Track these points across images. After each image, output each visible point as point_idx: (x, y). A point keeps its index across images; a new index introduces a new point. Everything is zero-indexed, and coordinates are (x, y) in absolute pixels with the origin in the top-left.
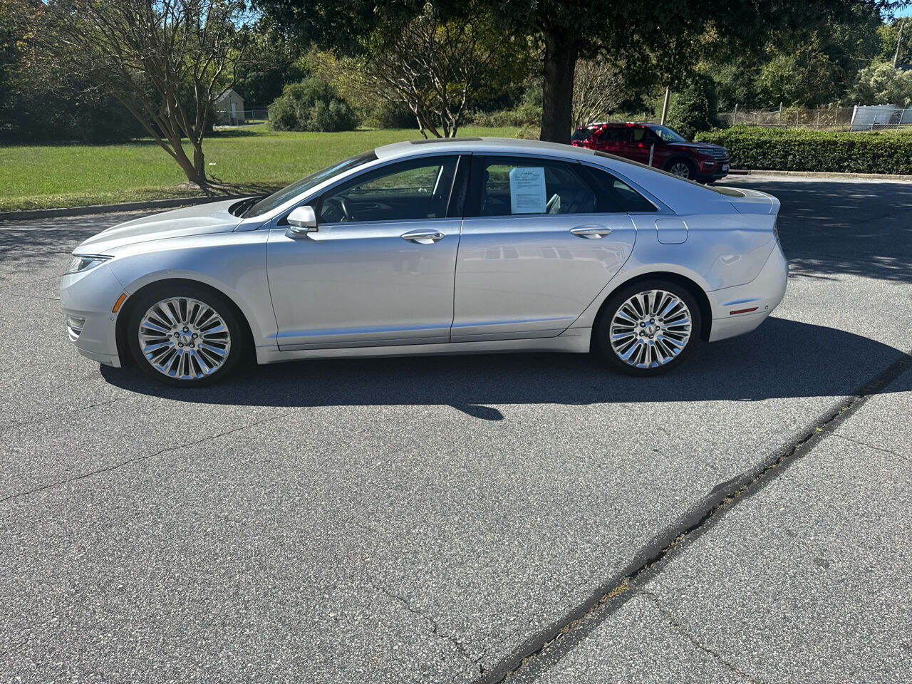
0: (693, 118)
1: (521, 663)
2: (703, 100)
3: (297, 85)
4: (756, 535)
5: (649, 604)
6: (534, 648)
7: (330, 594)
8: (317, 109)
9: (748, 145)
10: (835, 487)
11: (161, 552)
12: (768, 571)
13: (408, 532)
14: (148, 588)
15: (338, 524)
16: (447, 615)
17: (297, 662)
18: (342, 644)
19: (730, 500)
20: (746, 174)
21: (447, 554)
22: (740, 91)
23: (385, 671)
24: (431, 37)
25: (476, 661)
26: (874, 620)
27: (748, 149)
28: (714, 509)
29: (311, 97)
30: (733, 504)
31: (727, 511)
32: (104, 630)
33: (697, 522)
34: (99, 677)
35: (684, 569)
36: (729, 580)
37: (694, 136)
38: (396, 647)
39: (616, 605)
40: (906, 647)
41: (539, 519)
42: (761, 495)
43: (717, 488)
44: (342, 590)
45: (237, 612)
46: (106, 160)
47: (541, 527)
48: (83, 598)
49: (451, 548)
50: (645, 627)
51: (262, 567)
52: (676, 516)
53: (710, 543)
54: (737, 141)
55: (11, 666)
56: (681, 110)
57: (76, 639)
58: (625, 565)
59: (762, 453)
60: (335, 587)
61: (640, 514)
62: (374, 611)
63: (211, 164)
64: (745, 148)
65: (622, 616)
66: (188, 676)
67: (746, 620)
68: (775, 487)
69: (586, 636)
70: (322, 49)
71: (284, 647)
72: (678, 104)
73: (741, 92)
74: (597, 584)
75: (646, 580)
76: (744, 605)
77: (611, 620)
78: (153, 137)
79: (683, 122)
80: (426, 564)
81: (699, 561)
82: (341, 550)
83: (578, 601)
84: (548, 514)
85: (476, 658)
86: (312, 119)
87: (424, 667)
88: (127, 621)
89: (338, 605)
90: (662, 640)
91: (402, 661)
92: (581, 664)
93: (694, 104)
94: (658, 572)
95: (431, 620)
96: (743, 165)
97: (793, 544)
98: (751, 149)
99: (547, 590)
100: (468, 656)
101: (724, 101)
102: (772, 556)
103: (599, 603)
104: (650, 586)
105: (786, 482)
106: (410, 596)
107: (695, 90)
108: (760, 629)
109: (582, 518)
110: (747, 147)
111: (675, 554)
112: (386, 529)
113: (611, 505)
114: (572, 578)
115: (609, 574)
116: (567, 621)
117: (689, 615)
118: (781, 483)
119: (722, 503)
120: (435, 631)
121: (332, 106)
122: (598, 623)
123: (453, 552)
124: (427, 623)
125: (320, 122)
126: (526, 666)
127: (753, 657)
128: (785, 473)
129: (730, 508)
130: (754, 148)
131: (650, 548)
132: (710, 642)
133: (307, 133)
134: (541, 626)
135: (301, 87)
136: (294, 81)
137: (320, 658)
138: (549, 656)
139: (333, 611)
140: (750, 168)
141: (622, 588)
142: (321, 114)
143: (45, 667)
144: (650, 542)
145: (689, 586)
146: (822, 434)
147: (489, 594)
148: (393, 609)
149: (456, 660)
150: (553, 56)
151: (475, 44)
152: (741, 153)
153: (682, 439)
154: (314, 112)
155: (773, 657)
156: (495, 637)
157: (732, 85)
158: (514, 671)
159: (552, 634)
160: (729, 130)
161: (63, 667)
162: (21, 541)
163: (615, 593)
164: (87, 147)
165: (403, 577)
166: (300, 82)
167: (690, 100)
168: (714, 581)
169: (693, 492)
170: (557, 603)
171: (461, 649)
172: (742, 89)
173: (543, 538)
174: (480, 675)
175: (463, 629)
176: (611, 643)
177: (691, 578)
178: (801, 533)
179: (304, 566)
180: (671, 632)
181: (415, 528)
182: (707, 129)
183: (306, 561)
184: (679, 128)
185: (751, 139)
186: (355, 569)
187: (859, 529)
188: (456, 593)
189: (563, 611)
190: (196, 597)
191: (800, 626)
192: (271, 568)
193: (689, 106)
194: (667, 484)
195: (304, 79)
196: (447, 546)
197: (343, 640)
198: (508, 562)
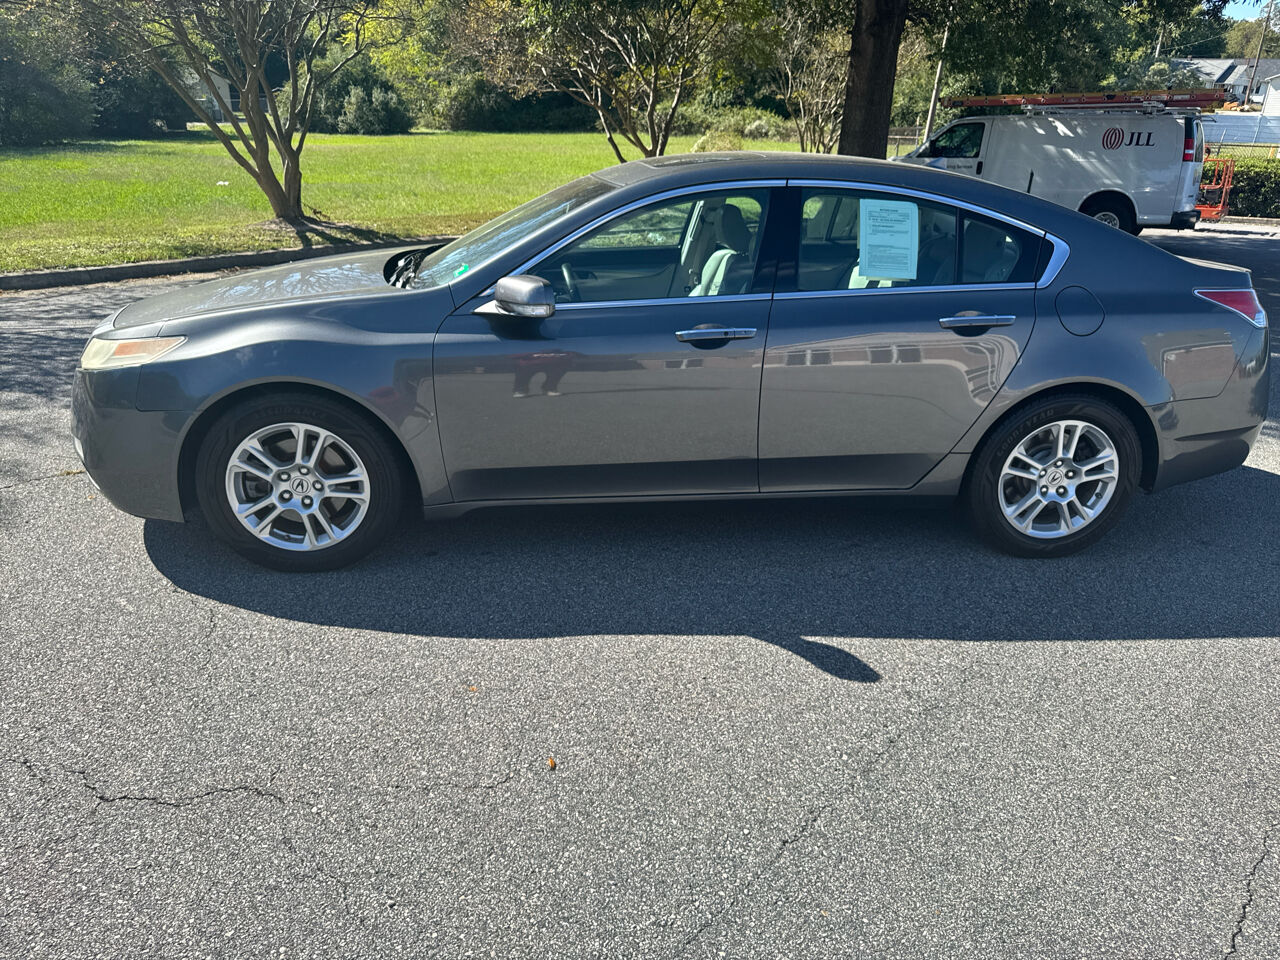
8: (353, 100)
29: (343, 82)
63: (221, 183)
86: (345, 114)
121: (377, 95)
125: (359, 118)
135: (326, 65)
142: (359, 108)
154: (350, 103)
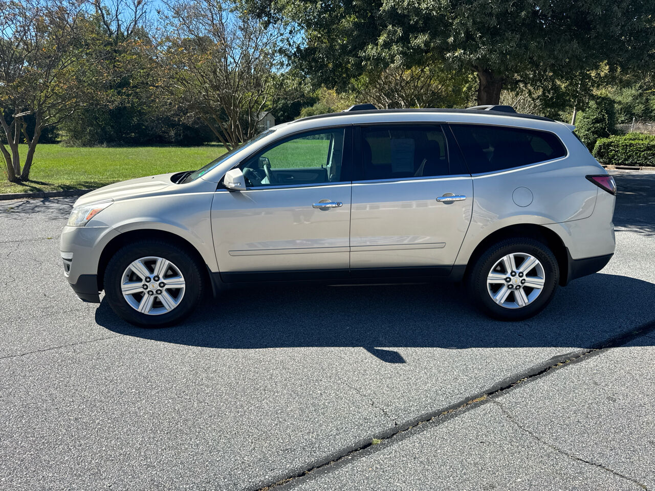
0: (595, 128)
1: (418, 424)
2: (604, 115)
3: (310, 108)
4: (573, 382)
5: (496, 407)
6: (427, 419)
7: (318, 383)
9: (640, 148)
10: (636, 364)
11: (233, 357)
12: (575, 400)
13: (362, 361)
14: (228, 372)
15: (324, 353)
16: (380, 399)
17: (301, 409)
18: (324, 404)
19: (561, 364)
20: (638, 169)
21: (382, 373)
22: (638, 107)
23: (345, 418)
24: (401, 77)
25: (393, 420)
26: (636, 428)
27: (640, 151)
28: (550, 368)
30: (563, 367)
31: (557, 369)
32: (208, 386)
33: (537, 373)
34: (206, 404)
35: (522, 394)
36: (549, 402)
37: (596, 142)
38: (351, 409)
39: (476, 406)
40: (652, 443)
41: (439, 363)
42: (583, 363)
43: (554, 358)
44: (324, 382)
45: (272, 386)
46: (189, 157)
47: (440, 366)
48: (197, 373)
49: (385, 371)
50: (491, 416)
51: (283, 368)
52: (524, 369)
53: (542, 383)
54: (631, 145)
55: (166, 396)
56: (586, 123)
57: (195, 389)
58: (486, 388)
59: (591, 342)
60: (321, 380)
61: (501, 366)
62: (341, 393)
64: (637, 150)
65: (480, 410)
66: (248, 409)
67: (554, 420)
68: (594, 360)
69: (456, 416)
70: (328, 88)
71: (294, 402)
72: (584, 118)
73: (639, 109)
74: (467, 395)
75: (498, 396)
76: (554, 413)
77: (472, 412)
78: (221, 142)
79: (588, 131)
80: (370, 376)
81: (533, 391)
82: (325, 365)
83: (454, 401)
84: (444, 361)
85: (393, 418)
87: (365, 419)
88: (218, 384)
89: (322, 388)
90: (500, 423)
91: (354, 415)
92: (451, 428)
93: (596, 118)
94: (506, 394)
95: (371, 400)
96: (636, 163)
97: (596, 389)
98: (643, 151)
99: (438, 394)
100: (389, 417)
101: (626, 115)
102: (580, 393)
103: (467, 404)
104: (499, 399)
105: (602, 358)
106: (360, 388)
107: (598, 108)
108: (561, 425)
109: (465, 364)
110: (639, 149)
111: (518, 386)
112: (350, 359)
113: (484, 360)
114: (453, 391)
115: (476, 391)
116: (447, 409)
117: (519, 414)
118: (599, 359)
119: (556, 365)
120: (373, 405)
122: (464, 412)
123: (386, 372)
124: (368, 401)
126: (420, 425)
127: (552, 436)
128: (604, 354)
129: (561, 368)
130: (645, 151)
131: (504, 382)
132: (529, 427)
133: (315, 140)
134: (432, 410)
135: (312, 110)
136: (308, 106)
137: (312, 409)
138: (434, 422)
139: (320, 390)
140: (641, 165)
141: (482, 399)
143: (181, 398)
144: (504, 379)
145: (523, 401)
146: (637, 335)
147: (404, 393)
148: (351, 393)
149: (382, 418)
150: (485, 88)
151: (431, 80)
152: (634, 154)
153: (539, 331)
155: (565, 438)
156: (405, 411)
157: (631, 103)
158: (414, 427)
159: (438, 414)
160: (624, 137)
161: (190, 399)
162: (165, 347)
163: (478, 400)
164: (178, 148)
165: (358, 380)
166: (312, 106)
167: (593, 116)
168: (539, 401)
169: (538, 358)
170: (442, 401)
171: (386, 414)
172: (640, 106)
173: (439, 372)
174: (395, 426)
175: (388, 406)
176: (470, 421)
177: (525, 398)
178: (603, 384)
179: (305, 370)
180: (506, 420)
181: (366, 359)
182: (607, 136)
183: (307, 367)
184: (584, 136)
185: (643, 144)
186: (332, 374)
187: (644, 386)
188: (386, 390)
189: (445, 405)
190: (251, 377)
191: (587, 426)
192: (288, 369)
193: (593, 120)
194: (523, 353)
195: (315, 105)
196: (383, 369)
197: (324, 403)
198: (417, 380)
